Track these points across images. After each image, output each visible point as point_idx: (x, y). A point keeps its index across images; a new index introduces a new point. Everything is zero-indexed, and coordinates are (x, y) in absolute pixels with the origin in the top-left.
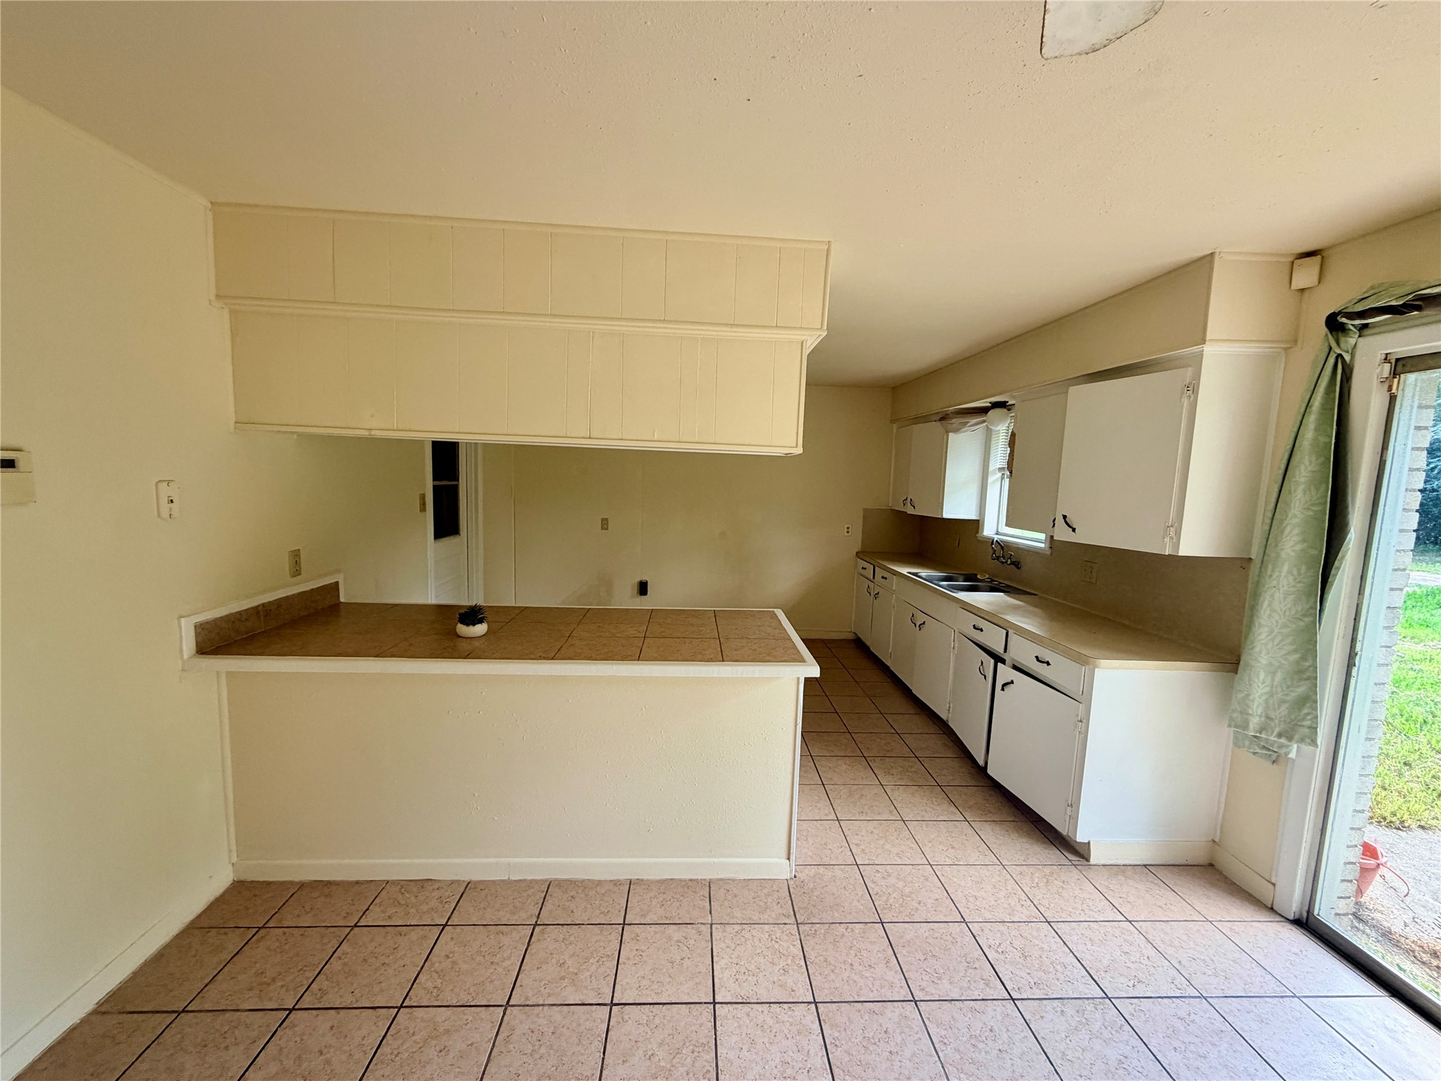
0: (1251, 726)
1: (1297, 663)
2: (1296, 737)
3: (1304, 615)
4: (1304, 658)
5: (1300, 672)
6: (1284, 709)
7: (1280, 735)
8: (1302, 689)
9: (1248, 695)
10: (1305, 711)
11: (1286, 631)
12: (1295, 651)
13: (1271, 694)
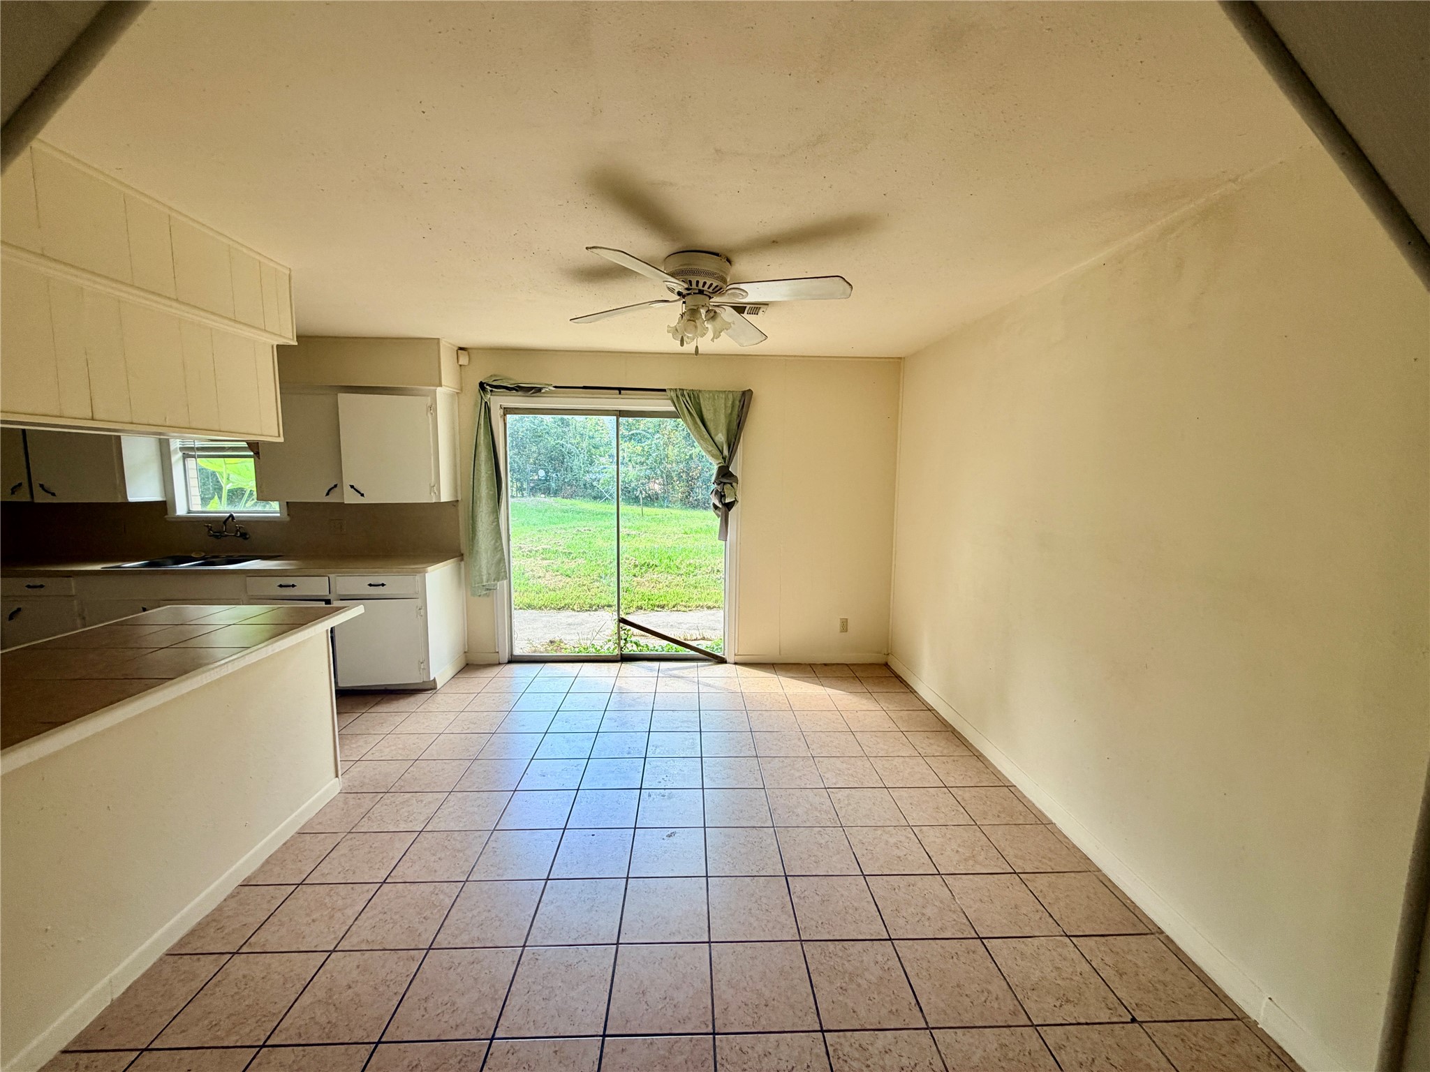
0: (484, 580)
1: (495, 544)
2: (501, 578)
3: (493, 522)
4: (496, 542)
5: (496, 548)
6: (493, 568)
7: (494, 580)
8: (498, 556)
9: (481, 566)
10: (501, 565)
11: (488, 531)
12: (493, 539)
13: (488, 562)
